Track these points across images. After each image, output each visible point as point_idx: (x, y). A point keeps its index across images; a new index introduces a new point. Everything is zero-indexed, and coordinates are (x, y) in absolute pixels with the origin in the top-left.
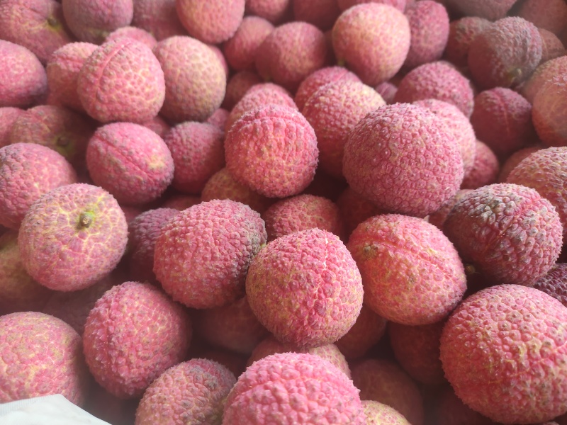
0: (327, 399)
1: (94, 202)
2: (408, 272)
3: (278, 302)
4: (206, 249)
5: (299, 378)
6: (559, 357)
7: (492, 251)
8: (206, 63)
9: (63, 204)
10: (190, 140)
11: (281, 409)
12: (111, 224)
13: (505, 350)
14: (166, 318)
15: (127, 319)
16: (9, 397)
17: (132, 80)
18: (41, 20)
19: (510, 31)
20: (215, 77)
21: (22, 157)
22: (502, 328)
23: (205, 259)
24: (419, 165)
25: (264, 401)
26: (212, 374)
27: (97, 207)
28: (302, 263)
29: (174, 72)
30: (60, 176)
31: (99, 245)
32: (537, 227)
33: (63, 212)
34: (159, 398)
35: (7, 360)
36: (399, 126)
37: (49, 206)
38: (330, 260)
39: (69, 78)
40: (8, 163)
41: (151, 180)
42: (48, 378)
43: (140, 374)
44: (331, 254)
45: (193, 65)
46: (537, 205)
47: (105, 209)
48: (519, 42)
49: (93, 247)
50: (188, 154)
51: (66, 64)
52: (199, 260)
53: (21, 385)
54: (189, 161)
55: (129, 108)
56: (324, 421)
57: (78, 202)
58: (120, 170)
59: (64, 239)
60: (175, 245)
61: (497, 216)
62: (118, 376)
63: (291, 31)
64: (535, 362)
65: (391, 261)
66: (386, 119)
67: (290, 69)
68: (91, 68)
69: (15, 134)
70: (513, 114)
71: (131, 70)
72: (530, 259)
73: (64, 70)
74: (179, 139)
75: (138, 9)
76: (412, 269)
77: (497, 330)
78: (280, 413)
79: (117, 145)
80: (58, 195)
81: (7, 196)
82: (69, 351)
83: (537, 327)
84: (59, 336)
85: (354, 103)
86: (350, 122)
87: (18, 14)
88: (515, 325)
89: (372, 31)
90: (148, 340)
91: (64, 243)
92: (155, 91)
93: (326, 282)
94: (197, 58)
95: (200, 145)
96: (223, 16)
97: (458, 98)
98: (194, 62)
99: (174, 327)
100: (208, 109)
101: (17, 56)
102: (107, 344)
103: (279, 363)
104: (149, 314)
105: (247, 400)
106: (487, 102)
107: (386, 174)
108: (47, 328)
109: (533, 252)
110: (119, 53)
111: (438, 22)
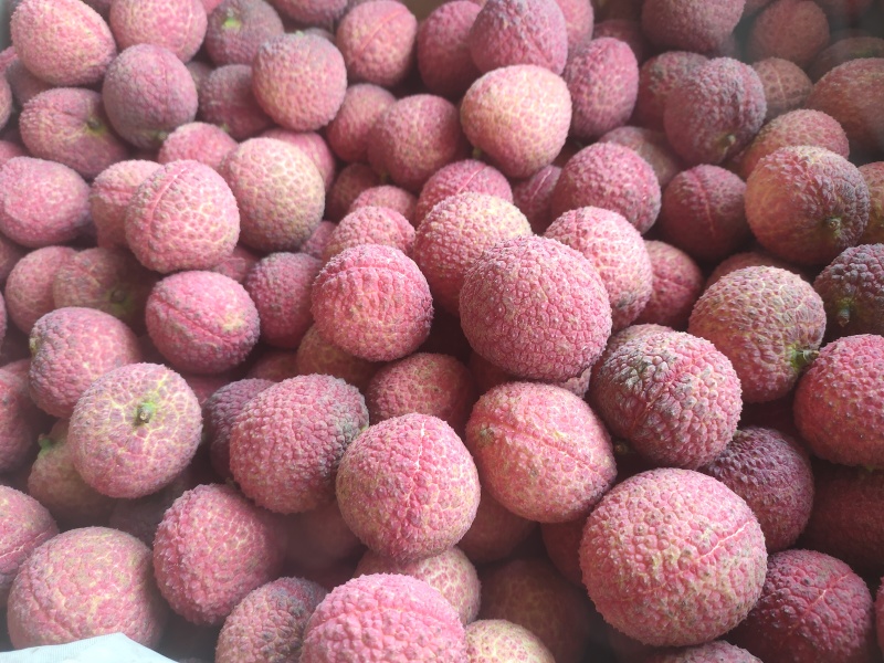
0: (405, 633)
1: (154, 389)
2: (529, 463)
3: (366, 513)
4: (285, 446)
5: (376, 608)
6: (701, 569)
7: (640, 428)
8: (292, 174)
9: (116, 396)
10: (279, 282)
11: (352, 647)
12: (177, 413)
13: (637, 561)
14: (247, 529)
15: (199, 535)
16: (70, 635)
17: (192, 220)
18: (79, 124)
19: (714, 84)
20: (306, 190)
21: (65, 330)
22: (637, 533)
23: (285, 458)
24: (541, 323)
25: (335, 638)
26: (299, 598)
27: (158, 395)
28: (390, 464)
29: (250, 193)
30: (115, 348)
31: (164, 442)
32: (695, 395)
33: (117, 406)
34: (237, 629)
35: (65, 592)
36: (514, 274)
37: (100, 400)
38: (425, 459)
39: (117, 214)
40: (50, 341)
41: (228, 345)
42: (113, 610)
43: (219, 599)
44: (426, 451)
45: (275, 181)
46: (699, 365)
47: (168, 395)
48: (727, 99)
49: (156, 445)
50: (276, 300)
51: (111, 196)
52: (278, 459)
53: (82, 620)
54: (279, 310)
55: (192, 255)
56: (402, 659)
57: (133, 391)
58: (186, 338)
59: (119, 440)
60: (250, 441)
61: (644, 383)
62: (194, 603)
63: (406, 112)
64: (671, 576)
65: (508, 449)
66: (499, 264)
67: (409, 165)
68: (138, 210)
69: (57, 293)
70: (718, 206)
71: (188, 209)
72: (689, 437)
73: (109, 205)
74: (264, 280)
75: (204, 92)
76: (533, 460)
77: (632, 535)
78: (351, 651)
79: (180, 307)
80: (110, 384)
81: (52, 383)
82: (138, 573)
83: (678, 531)
84: (125, 557)
85: (476, 229)
86: (471, 255)
87: (48, 122)
88: (652, 529)
89: (510, 112)
90: (226, 559)
91: (120, 445)
92: (224, 227)
93: (419, 486)
94: (279, 169)
95: (291, 288)
96: (315, 98)
97: (633, 195)
98: (275, 176)
99: (258, 539)
100: (303, 233)
101: (53, 180)
102: (177, 566)
103: (357, 591)
104: (226, 527)
105: (319, 636)
106: (682, 191)
107: (503, 336)
108: (109, 548)
109: (690, 429)
110: (172, 188)
111: (617, 72)
